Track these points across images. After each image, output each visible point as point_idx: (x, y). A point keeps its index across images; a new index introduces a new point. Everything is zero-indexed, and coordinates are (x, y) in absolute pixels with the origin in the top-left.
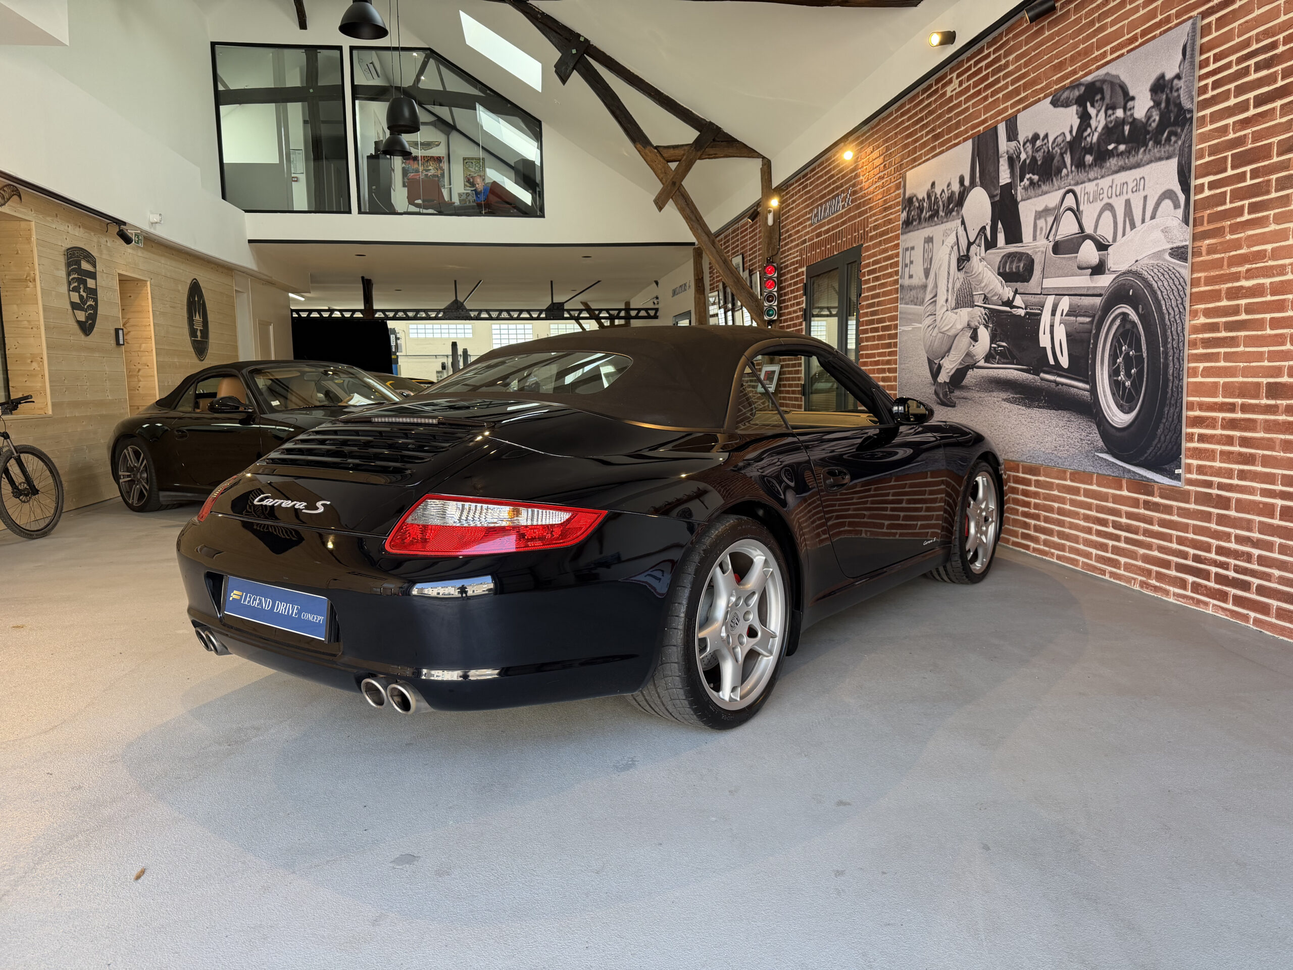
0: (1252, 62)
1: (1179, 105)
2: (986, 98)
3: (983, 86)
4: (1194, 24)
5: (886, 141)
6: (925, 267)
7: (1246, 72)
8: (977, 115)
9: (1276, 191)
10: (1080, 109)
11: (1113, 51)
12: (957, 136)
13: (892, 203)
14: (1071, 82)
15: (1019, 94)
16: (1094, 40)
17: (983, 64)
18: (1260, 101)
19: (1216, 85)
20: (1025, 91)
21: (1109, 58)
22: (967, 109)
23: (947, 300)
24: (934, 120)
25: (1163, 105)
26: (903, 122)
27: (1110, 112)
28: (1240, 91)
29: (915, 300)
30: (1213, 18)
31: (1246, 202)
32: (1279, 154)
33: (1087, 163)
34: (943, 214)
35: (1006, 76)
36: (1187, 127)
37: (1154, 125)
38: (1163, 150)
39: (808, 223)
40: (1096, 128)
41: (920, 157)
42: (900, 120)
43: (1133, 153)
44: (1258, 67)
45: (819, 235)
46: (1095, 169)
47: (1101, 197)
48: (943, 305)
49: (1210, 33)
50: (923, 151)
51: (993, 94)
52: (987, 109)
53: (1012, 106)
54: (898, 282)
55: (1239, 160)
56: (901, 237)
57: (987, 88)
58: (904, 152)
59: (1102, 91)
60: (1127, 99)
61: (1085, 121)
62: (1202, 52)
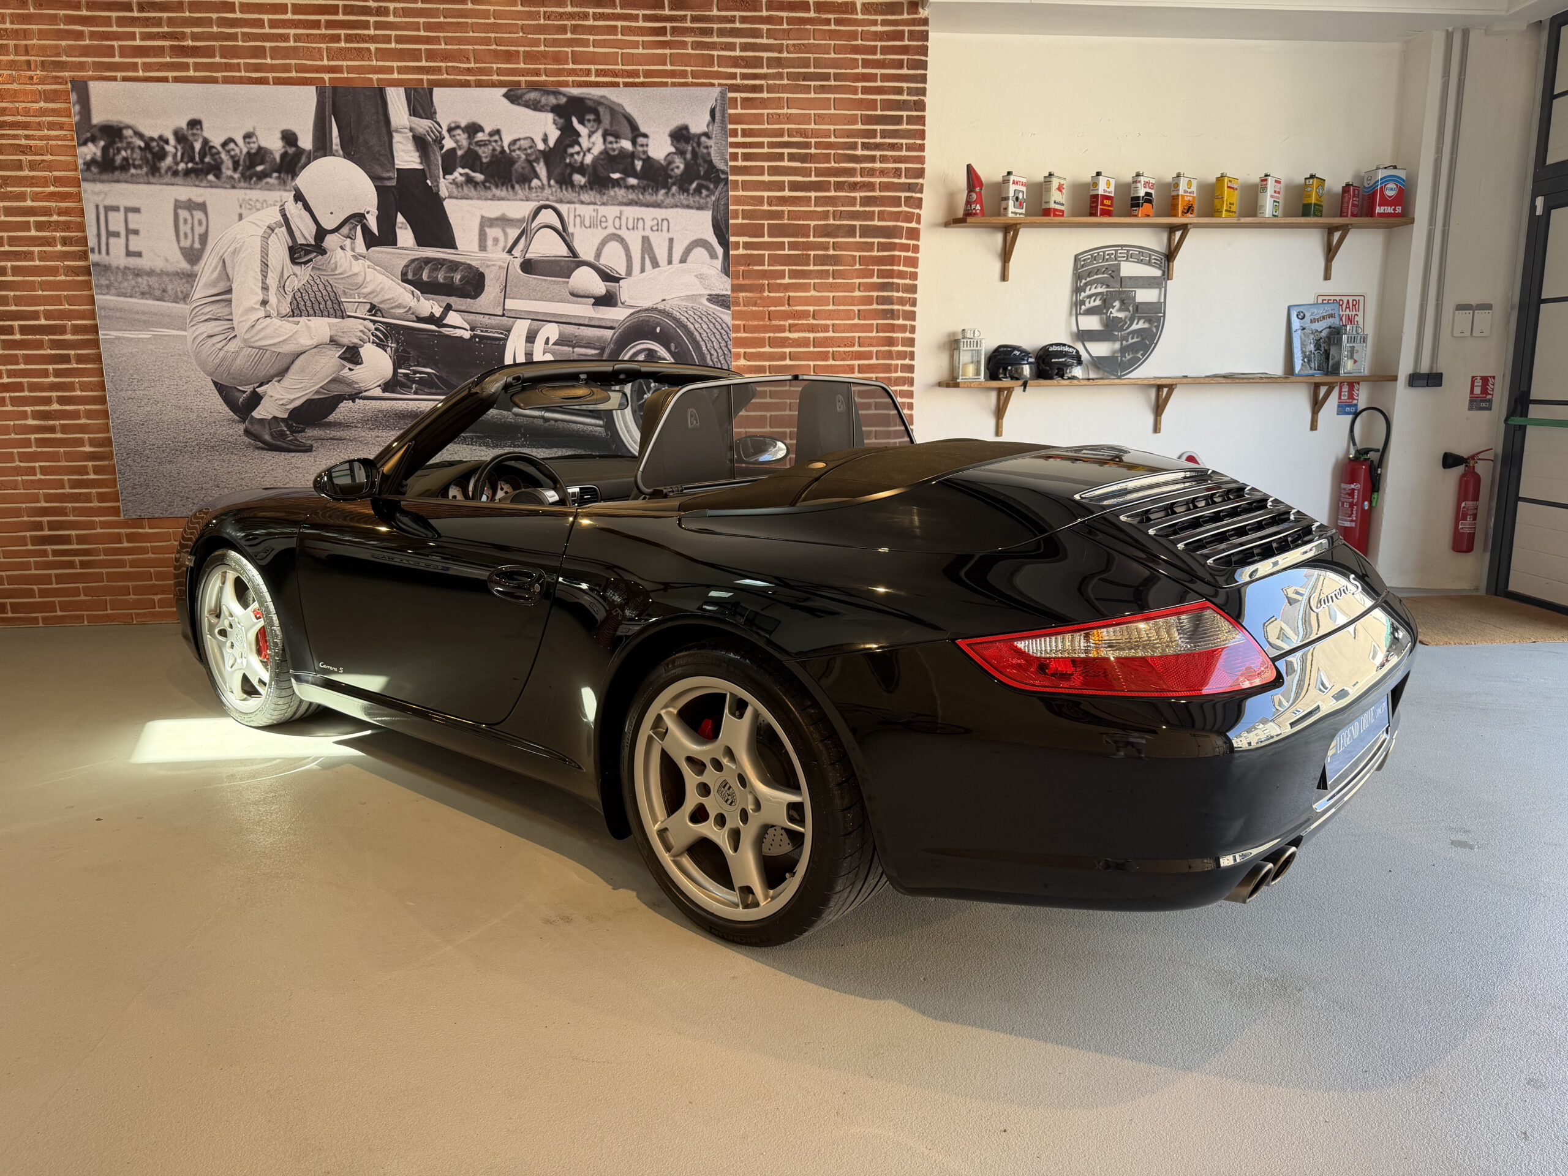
0: (786, 151)
1: (710, 163)
2: (336, 38)
4: (723, 95)
6: (186, 243)
7: (779, 157)
9: (814, 265)
10: (560, 121)
11: (599, 73)
12: (257, 68)
13: (19, 118)
16: (569, 50)
18: (794, 186)
19: (747, 157)
21: (593, 79)
22: (285, 38)
23: (264, 303)
25: (689, 156)
27: (610, 139)
28: (774, 171)
29: (158, 293)
30: (738, 96)
31: (786, 268)
33: (576, 183)
34: (237, 176)
35: (378, 26)
36: (721, 185)
37: (678, 172)
40: (589, 150)
41: (134, 67)
43: (650, 191)
44: (792, 157)
46: (591, 193)
47: (604, 225)
48: (252, 309)
49: (736, 108)
50: (139, 61)
51: (349, 39)
52: (333, 55)
53: (401, 70)
54: (86, 258)
55: (775, 231)
56: (85, 185)
57: (330, 24)
58: (64, 43)
59: (597, 113)
60: (636, 134)
61: (569, 136)
62: (731, 123)
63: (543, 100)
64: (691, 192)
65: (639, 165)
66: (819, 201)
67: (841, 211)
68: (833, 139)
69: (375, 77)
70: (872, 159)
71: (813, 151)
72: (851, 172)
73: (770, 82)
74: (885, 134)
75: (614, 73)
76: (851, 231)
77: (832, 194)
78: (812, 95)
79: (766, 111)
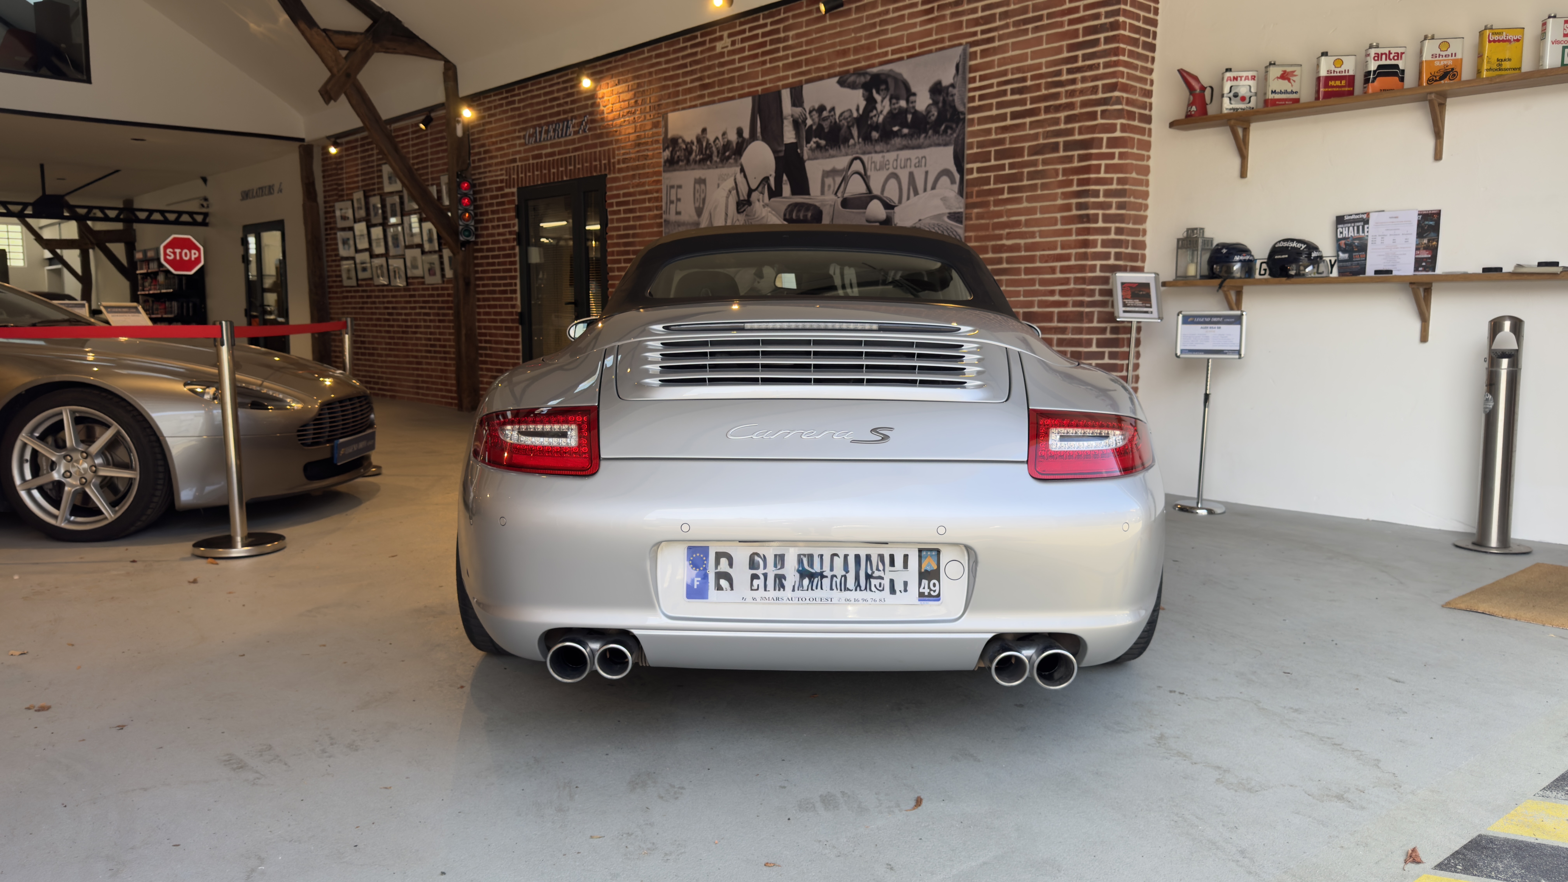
0: (1009, 87)
1: (954, 108)
2: (764, 63)
3: (760, 51)
4: (965, 50)
5: (638, 77)
6: (697, 206)
7: (1004, 94)
8: (755, 75)
9: (1028, 180)
10: (867, 94)
11: (894, 52)
12: (730, 90)
13: (647, 140)
14: (855, 69)
15: (801, 67)
16: (876, 39)
17: (760, 31)
18: (1015, 115)
19: (982, 98)
20: (807, 65)
21: (890, 57)
22: (743, 68)
24: (702, 70)
25: (940, 105)
26: (659, 63)
27: (894, 101)
28: (1000, 105)
30: (978, 49)
31: (1006, 186)
32: (1029, 155)
33: (873, 138)
34: (719, 160)
35: (785, 48)
36: (961, 124)
37: (933, 118)
38: (941, 138)
39: (518, 142)
40: (881, 112)
41: (685, 101)
42: (654, 61)
43: (916, 136)
44: (1014, 92)
45: (535, 157)
47: (887, 167)
49: (976, 59)
50: (688, 97)
51: (771, 61)
52: (765, 73)
53: (794, 76)
54: (660, 216)
55: (1000, 155)
56: (663, 174)
57: (764, 54)
58: (663, 93)
59: (886, 83)
60: (909, 94)
61: (871, 103)
62: (970, 72)
63: (858, 81)
64: (941, 132)
65: (909, 117)
66: (1033, 125)
67: (1048, 132)
68: (1044, 70)
69: (780, 83)
70: (1073, 82)
71: (1029, 83)
72: (1056, 96)
73: (1001, 32)
74: (1086, 57)
75: (900, 51)
76: (1055, 147)
77: (1042, 117)
78: (1030, 36)
79: (996, 58)
